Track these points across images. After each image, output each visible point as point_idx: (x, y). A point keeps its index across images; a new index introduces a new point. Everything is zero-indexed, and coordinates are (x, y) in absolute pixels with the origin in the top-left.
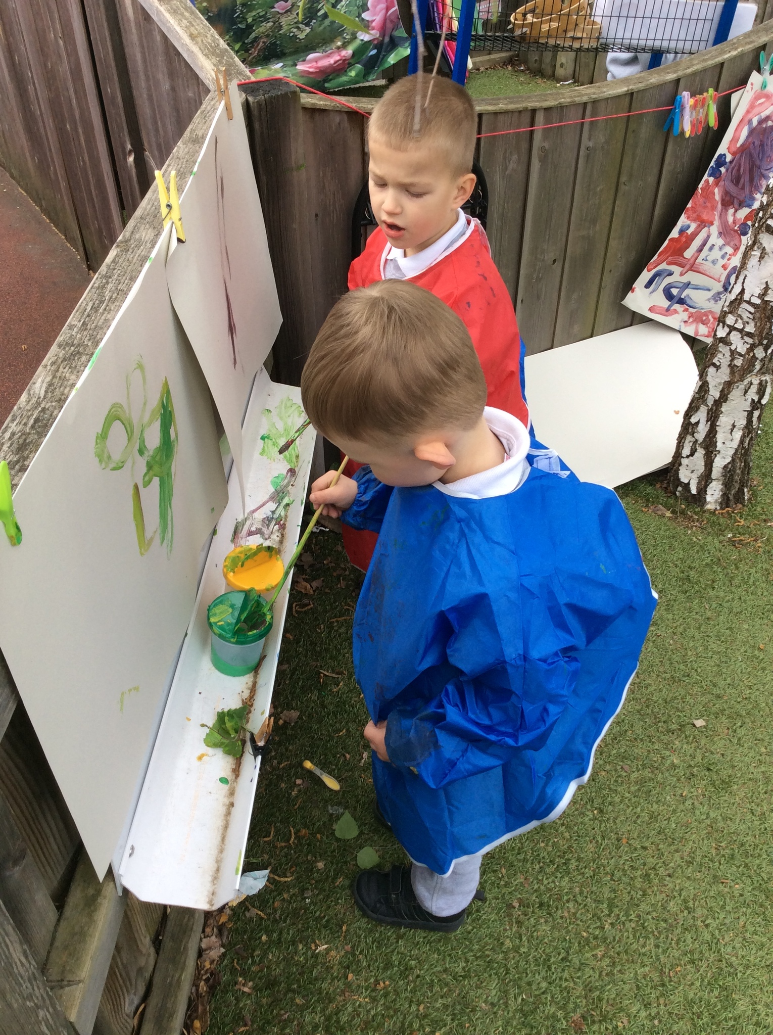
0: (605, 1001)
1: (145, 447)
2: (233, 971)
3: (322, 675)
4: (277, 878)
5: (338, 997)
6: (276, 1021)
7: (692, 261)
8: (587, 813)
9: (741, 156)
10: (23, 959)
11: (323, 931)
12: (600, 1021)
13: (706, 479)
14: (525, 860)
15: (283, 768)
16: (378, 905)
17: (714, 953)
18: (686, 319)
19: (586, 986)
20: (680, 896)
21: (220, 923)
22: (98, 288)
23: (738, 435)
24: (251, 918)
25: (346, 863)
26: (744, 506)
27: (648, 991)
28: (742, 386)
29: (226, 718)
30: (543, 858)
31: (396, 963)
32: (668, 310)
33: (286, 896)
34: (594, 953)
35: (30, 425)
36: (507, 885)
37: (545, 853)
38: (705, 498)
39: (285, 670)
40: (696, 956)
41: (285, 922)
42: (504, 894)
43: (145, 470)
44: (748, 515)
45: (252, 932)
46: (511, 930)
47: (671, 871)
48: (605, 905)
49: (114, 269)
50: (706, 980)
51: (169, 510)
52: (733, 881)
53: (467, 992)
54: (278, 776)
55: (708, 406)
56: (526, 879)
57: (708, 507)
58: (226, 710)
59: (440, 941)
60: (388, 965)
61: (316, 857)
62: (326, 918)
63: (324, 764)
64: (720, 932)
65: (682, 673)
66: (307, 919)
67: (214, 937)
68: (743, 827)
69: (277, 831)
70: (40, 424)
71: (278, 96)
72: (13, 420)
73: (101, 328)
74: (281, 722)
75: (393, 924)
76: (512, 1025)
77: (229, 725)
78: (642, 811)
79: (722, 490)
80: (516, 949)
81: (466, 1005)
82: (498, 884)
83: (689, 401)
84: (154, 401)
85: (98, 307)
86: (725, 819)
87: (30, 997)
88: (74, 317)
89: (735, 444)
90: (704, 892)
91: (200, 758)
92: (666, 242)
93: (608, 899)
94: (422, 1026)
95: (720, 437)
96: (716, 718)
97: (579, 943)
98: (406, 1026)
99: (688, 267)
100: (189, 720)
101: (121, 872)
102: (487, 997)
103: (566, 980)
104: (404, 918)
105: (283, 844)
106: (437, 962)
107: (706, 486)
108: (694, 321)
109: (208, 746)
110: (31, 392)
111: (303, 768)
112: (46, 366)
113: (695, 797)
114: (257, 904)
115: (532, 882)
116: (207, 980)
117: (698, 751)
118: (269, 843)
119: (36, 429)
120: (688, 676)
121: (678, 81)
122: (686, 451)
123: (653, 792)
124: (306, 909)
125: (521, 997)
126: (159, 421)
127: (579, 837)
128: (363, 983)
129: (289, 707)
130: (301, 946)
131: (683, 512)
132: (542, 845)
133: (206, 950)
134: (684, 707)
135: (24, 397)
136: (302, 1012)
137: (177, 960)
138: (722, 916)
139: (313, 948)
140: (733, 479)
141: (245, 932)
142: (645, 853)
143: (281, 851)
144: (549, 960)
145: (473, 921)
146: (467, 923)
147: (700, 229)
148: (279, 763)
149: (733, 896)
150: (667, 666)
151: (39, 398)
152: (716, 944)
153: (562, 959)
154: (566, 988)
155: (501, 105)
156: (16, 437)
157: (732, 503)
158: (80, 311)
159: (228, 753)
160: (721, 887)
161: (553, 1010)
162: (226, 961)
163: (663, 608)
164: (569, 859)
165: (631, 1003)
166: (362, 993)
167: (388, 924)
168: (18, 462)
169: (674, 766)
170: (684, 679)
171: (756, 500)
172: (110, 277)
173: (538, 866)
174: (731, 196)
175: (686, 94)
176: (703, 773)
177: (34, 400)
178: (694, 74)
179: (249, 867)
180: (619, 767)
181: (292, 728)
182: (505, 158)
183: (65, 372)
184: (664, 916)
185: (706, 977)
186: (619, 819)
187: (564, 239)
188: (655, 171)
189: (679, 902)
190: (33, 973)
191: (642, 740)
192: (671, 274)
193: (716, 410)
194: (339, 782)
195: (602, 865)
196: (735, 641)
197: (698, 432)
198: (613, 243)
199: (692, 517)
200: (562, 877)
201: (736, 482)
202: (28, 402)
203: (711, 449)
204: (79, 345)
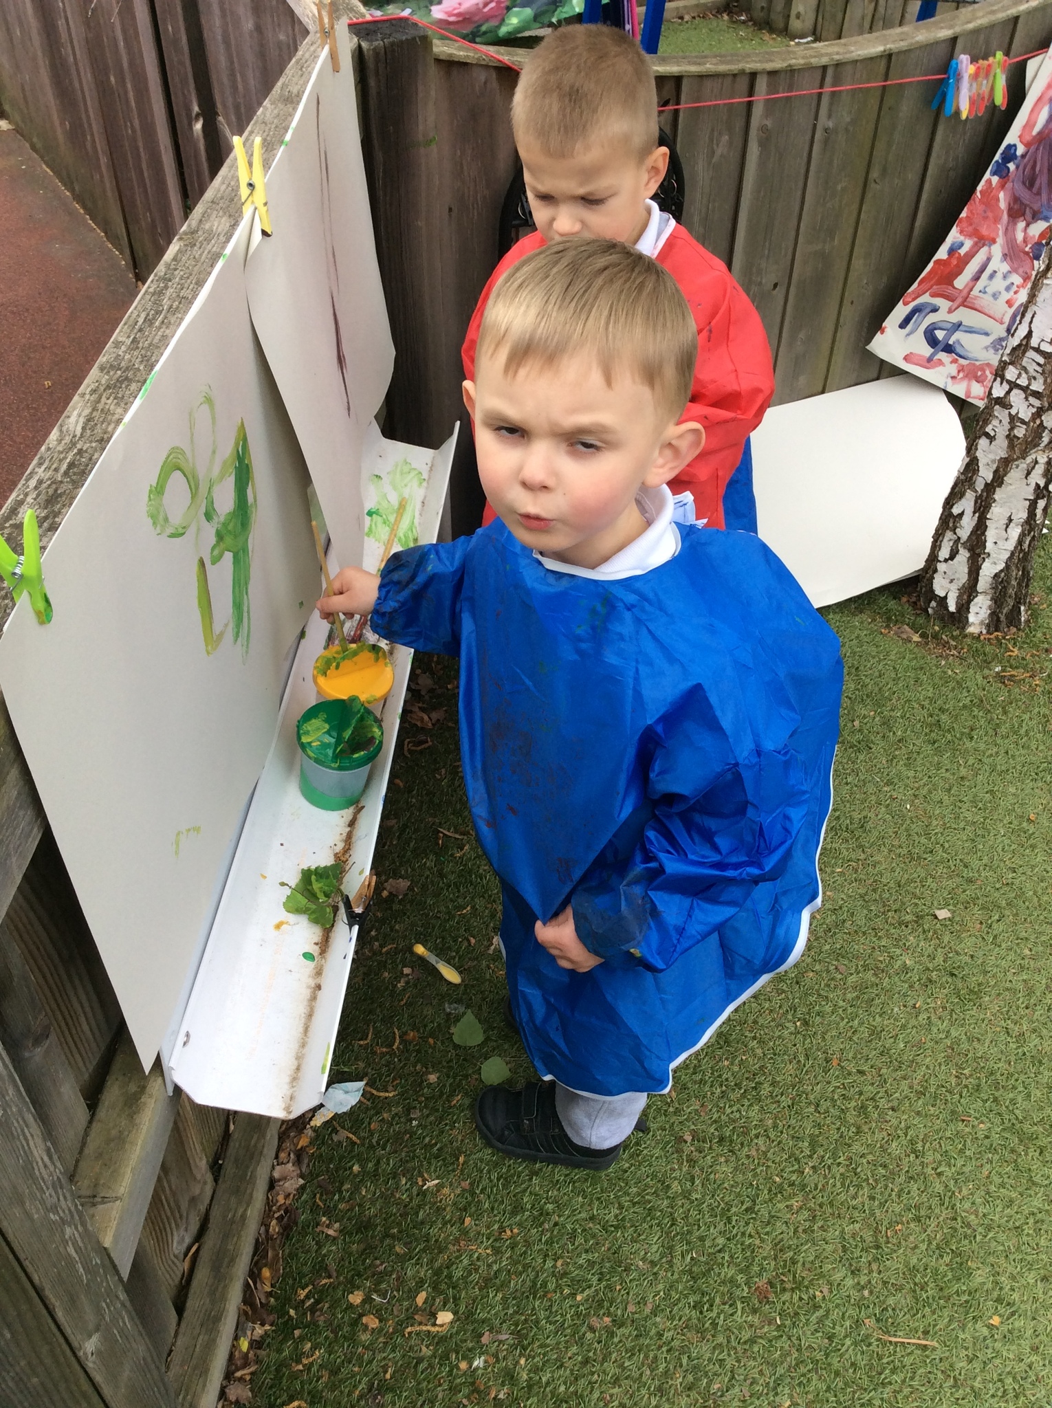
0: (800, 1264)
1: (214, 510)
2: (314, 1209)
3: (441, 835)
4: (375, 1092)
5: (451, 1246)
6: (369, 1273)
7: (965, 293)
8: (787, 1025)
9: (1037, 149)
10: (46, 1159)
11: (434, 1161)
12: (793, 1290)
13: (969, 591)
14: (702, 1083)
15: (388, 953)
16: (506, 1133)
17: (947, 1209)
18: (954, 373)
19: (776, 1245)
20: (906, 1135)
21: (299, 1147)
22: (153, 294)
23: (1015, 532)
24: (339, 1142)
25: (466, 1077)
26: (1019, 630)
27: (857, 1253)
28: (1023, 465)
29: (313, 877)
30: (727, 1080)
31: (529, 1206)
32: (930, 360)
33: (385, 1115)
34: (788, 1203)
35: (62, 471)
36: (677, 1112)
37: (730, 1074)
38: (967, 618)
39: (393, 827)
40: (923, 1213)
41: (384, 1149)
42: (673, 1124)
43: (213, 540)
44: (1024, 642)
45: (340, 1161)
46: (681, 1170)
47: (895, 1104)
48: (806, 1144)
49: (176, 269)
50: (934, 1243)
51: (245, 597)
52: (977, 1119)
53: (620, 1247)
54: (379, 963)
55: (976, 492)
56: (702, 1105)
57: (971, 630)
58: (313, 868)
59: (586, 1180)
60: (517, 1209)
61: (427, 1068)
62: (438, 1146)
63: (441, 949)
64: (956, 1182)
65: (923, 848)
66: (413, 1145)
67: (291, 1164)
68: (994, 1050)
69: (377, 1034)
70: (75, 470)
71: (402, 42)
72: (40, 465)
73: (158, 347)
74: (385, 894)
75: (525, 1158)
76: (677, 1289)
77: (316, 886)
78: (861, 1024)
79: (990, 607)
80: (686, 1195)
81: (619, 1264)
82: (666, 1111)
83: (951, 484)
84: (227, 450)
85: (154, 319)
86: (970, 1040)
87: (54, 1209)
88: (121, 331)
89: (1011, 545)
90: (937, 1132)
91: (278, 926)
92: (930, 265)
93: (811, 1135)
94: (558, 1286)
95: (991, 535)
96: (966, 908)
97: (770, 1191)
98: (539, 1286)
99: (959, 300)
100: (265, 877)
101: (171, 1064)
102: (646, 1253)
103: (750, 1236)
104: (540, 1151)
105: (384, 1050)
106: (581, 1207)
107: (969, 601)
108: (966, 376)
109: (289, 911)
110: (64, 429)
111: (413, 953)
112: (83, 395)
113: (931, 1010)
114: (348, 1124)
115: (711, 1110)
116: (280, 1219)
117: (939, 950)
118: (366, 1047)
119: (69, 477)
120: (931, 852)
121: (954, 40)
122: (944, 553)
123: (877, 1001)
124: (412, 1134)
125: (690, 1256)
126: (232, 478)
127: (775, 1055)
128: (484, 1230)
129: (396, 875)
130: (404, 1181)
131: (936, 636)
132: (726, 1063)
133: (279, 1180)
134: (922, 893)
135: (54, 435)
136: (403, 1262)
137: (241, 1190)
138: (960, 1162)
139: (420, 1183)
140: (1005, 594)
141: (331, 1160)
142: (862, 1079)
143: (381, 1059)
144: (728, 1210)
145: (631, 1156)
146: (622, 1159)
147: (976, 248)
148: (382, 946)
149: (977, 1138)
150: (903, 838)
151: (74, 436)
152: (951, 1197)
153: (746, 1210)
154: (750, 1245)
155: (708, 66)
156: (44, 485)
157: (1003, 625)
158: (130, 323)
159: (314, 921)
160: (961, 1126)
161: (731, 1272)
162: (305, 1196)
163: (901, 763)
164: (761, 1084)
165: (834, 1268)
166: (482, 1242)
167: (518, 1156)
168: (46, 518)
169: (906, 969)
170: (925, 856)
171: (1036, 622)
172: (170, 280)
173: (719, 1090)
174: (1022, 203)
175: (964, 59)
176: (944, 979)
177: (67, 439)
178: (976, 31)
179: (336, 1077)
180: (832, 968)
181: (400, 902)
182: (711, 140)
183: (110, 403)
184: (884, 1160)
185: (935, 1238)
186: (829, 1034)
187: (790, 253)
188: (919, 165)
189: (904, 1142)
190: (58, 1177)
191: (864, 933)
192: (935, 310)
193: (986, 498)
194: (460, 973)
195: (804, 1092)
196: (996, 808)
197: (961, 527)
198: (858, 263)
199: (948, 642)
200: (751, 1105)
201: (1010, 597)
202: (60, 441)
203: (978, 551)
204: (127, 369)
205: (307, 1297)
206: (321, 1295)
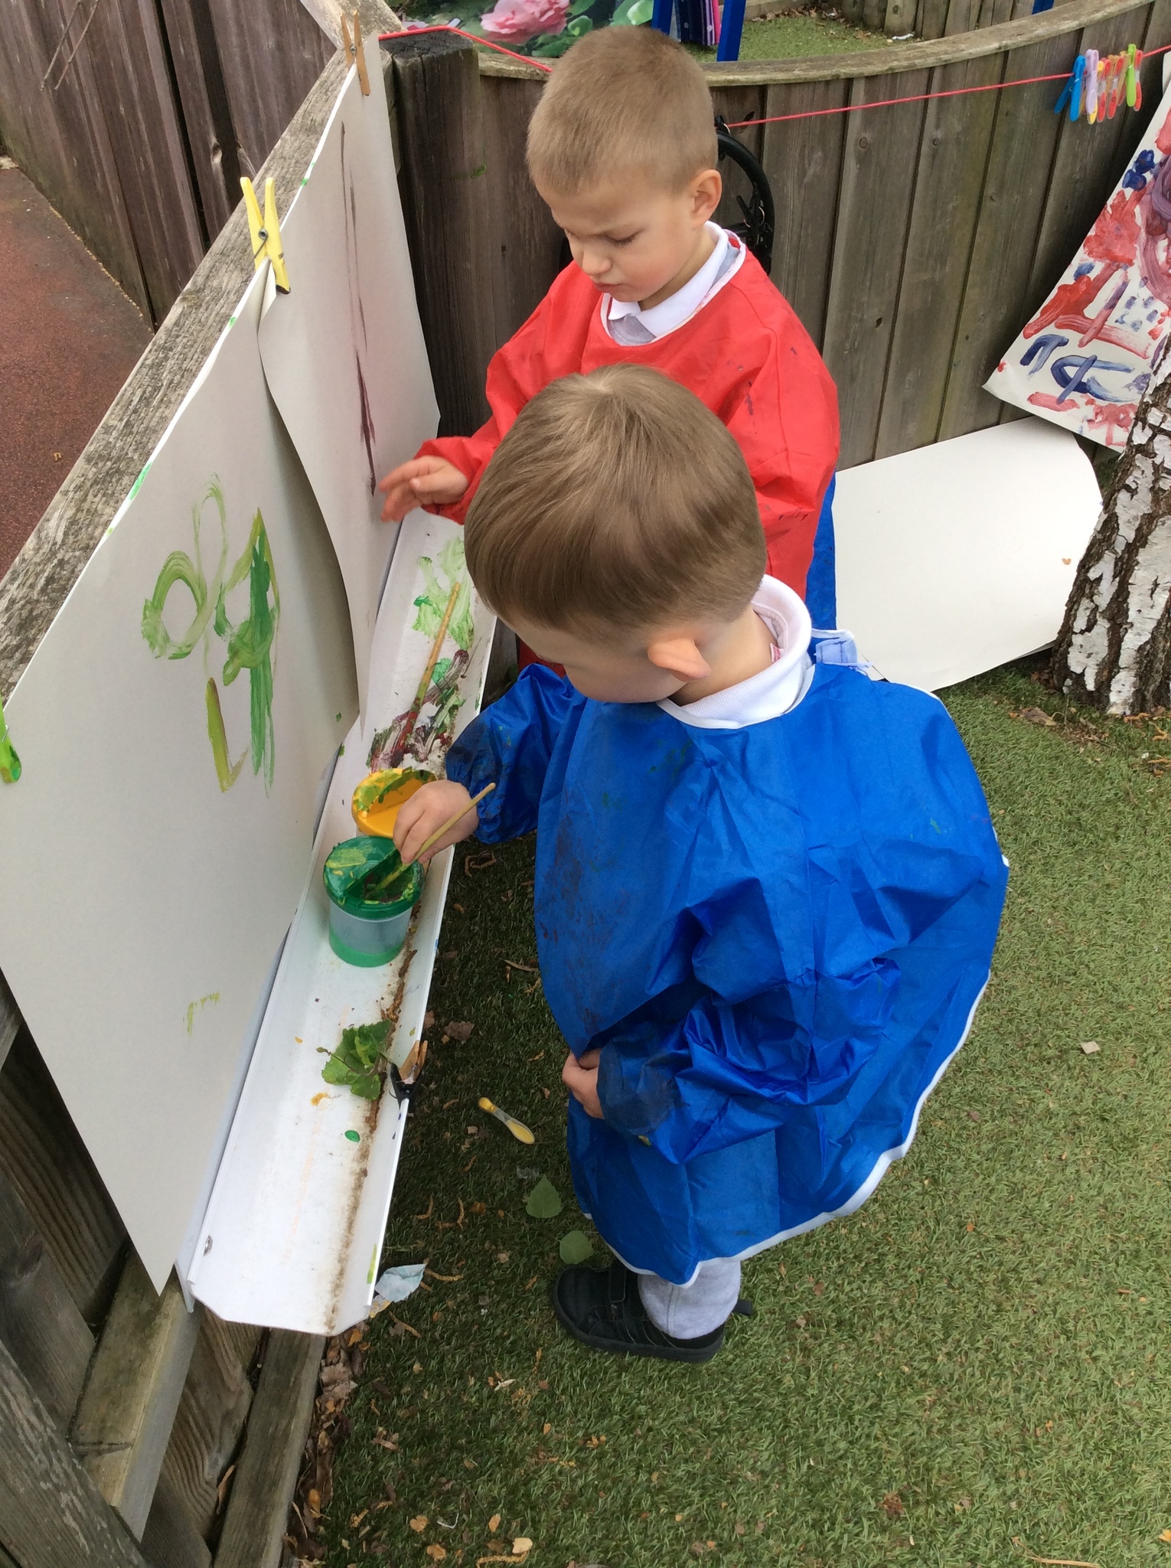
0: (935, 1472)
1: (226, 620)
2: (369, 1416)
3: (509, 968)
4: (437, 1276)
5: (527, 1458)
6: (434, 1493)
7: (1097, 324)
8: (914, 1184)
10: (33, 1419)
11: (506, 1357)
12: (928, 1503)
13: (1110, 667)
14: (816, 1254)
15: (449, 1109)
16: (591, 1320)
17: (1105, 1401)
18: (1091, 416)
19: (907, 1449)
20: (1055, 1312)
21: (351, 1343)
22: (151, 367)
23: (1162, 598)
24: (397, 1336)
25: (542, 1254)
26: (1168, 709)
27: (1002, 1457)
29: (357, 1039)
30: (845, 1251)
31: (618, 1408)
32: (1060, 400)
33: (450, 1303)
34: (920, 1398)
35: (39, 587)
36: (788, 1291)
37: (848, 1244)
38: (1108, 697)
39: (452, 960)
40: (1078, 1405)
41: (449, 1344)
42: (783, 1305)
43: (226, 657)
45: (398, 1359)
46: (794, 1360)
47: (1041, 1275)
48: (939, 1326)
49: (178, 336)
50: (1091, 1443)
51: (267, 719)
52: (1136, 1291)
53: (725, 1455)
54: (439, 1121)
55: (1116, 553)
56: (817, 1283)
57: (1112, 710)
58: (357, 1027)
59: (684, 1375)
60: (605, 1412)
61: (496, 1246)
62: (511, 1339)
63: (511, 1103)
64: (1115, 1369)
65: (1066, 969)
66: (483, 1338)
67: (341, 1364)
68: (1154, 1209)
69: (438, 1206)
70: (55, 585)
71: (442, 56)
72: (13, 580)
73: (155, 431)
74: (445, 1039)
75: (614, 1350)
76: (792, 1505)
77: (360, 1049)
78: (998, 1181)
79: (1134, 684)
80: (800, 1390)
81: (723, 1475)
82: (775, 1290)
83: (1086, 544)
84: (240, 547)
85: (151, 396)
86: (1126, 1196)
87: (46, 1476)
88: (112, 413)
89: (1157, 613)
90: (1091, 1308)
91: (316, 1100)
92: (1055, 291)
93: (944, 1316)
94: (655, 1506)
95: (1134, 602)
96: (1117, 1039)
97: (898, 1383)
98: (631, 1504)
99: (1091, 333)
100: (300, 1041)
101: (190, 1278)
102: (755, 1462)
103: (877, 1439)
104: (631, 1342)
105: (447, 1225)
106: (679, 1408)
107: (1110, 678)
108: (1104, 420)
109: (328, 1081)
110: (43, 534)
111: (478, 1109)
112: (66, 493)
113: (1081, 1162)
114: (407, 1315)
115: (827, 1288)
116: (330, 1430)
117: (1087, 1090)
118: (426, 1222)
119: (48, 594)
120: (1075, 974)
121: (1079, 32)
122: (1080, 623)
123: (1016, 1153)
124: (481, 1324)
125: (806, 1464)
126: (248, 580)
127: (900, 1220)
128: (566, 1438)
129: (458, 1016)
130: (472, 1381)
131: (1072, 719)
132: (844, 1231)
133: (328, 1385)
134: (1066, 1023)
135: (30, 543)
136: (473, 1479)
137: (284, 1400)
138: (1118, 1344)
139: (492, 1384)
140: (1151, 668)
141: (387, 1358)
142: (1002, 1246)
143: (444, 1235)
144: (850, 1408)
145: (736, 1346)
146: (725, 1349)
147: (1109, 272)
148: (443, 1102)
149: (1137, 1315)
150: (1042, 958)
151: (55, 544)
152: (1109, 1387)
153: (871, 1407)
154: (876, 1449)
155: (796, 72)
156: (18, 606)
157: (1150, 704)
158: (122, 403)
159: (359, 1093)
160: (1118, 1300)
161: (855, 1483)
162: (358, 1401)
163: (1037, 869)
164: (884, 1255)
165: (975, 1475)
166: (564, 1453)
167: (605, 1349)
168: (18, 647)
169: (1049, 1114)
170: (1068, 979)
172: (171, 349)
173: (836, 1264)
174: (1162, 218)
175: (1092, 54)
176: (1093, 1125)
177: (46, 548)
178: (1107, 21)
179: (391, 1260)
180: (963, 1115)
181: (463, 1048)
182: (802, 158)
183: (96, 501)
184: (1029, 1343)
185: (1092, 1437)
186: (962, 1193)
187: (895, 285)
188: (1041, 176)
189: (1053, 1322)
190: (50, 1439)
191: (1000, 1073)
192: (1063, 343)
193: (1128, 560)
194: (534, 1131)
195: (934, 1264)
196: (1149, 921)
197: (1099, 593)
198: (971, 293)
199: (1086, 726)
200: (873, 1281)
201: (1157, 672)
202: (37, 550)
203: (1119, 621)
204: (119, 459)
205: (363, 1524)
206: (378, 1520)
